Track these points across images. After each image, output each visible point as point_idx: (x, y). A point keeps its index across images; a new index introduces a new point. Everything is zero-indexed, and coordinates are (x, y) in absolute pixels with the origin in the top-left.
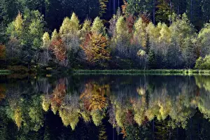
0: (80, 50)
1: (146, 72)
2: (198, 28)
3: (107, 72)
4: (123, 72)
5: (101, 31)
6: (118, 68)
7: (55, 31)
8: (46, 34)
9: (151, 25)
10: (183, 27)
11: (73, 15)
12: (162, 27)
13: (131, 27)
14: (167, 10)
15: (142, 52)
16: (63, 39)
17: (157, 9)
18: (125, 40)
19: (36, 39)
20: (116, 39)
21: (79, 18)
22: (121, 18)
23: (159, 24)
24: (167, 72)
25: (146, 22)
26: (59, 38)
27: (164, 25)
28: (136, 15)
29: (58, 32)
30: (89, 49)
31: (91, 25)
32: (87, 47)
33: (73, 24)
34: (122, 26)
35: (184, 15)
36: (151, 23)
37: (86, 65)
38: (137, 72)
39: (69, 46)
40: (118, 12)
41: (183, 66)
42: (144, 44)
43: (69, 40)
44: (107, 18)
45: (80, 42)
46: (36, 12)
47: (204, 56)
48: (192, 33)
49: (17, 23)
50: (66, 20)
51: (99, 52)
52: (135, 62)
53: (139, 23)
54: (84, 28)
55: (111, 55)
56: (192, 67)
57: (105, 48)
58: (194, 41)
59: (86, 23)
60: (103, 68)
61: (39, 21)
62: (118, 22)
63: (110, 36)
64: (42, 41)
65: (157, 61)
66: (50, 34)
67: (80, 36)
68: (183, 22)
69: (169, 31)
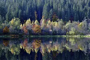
0: (32, 30)
1: (52, 36)
4: (45, 36)
6: (43, 35)
8: (21, 25)
10: (61, 23)
11: (29, 19)
12: (56, 23)
17: (53, 18)
18: (45, 26)
19: (18, 27)
20: (42, 26)
26: (25, 26)
29: (25, 24)
30: (34, 29)
36: (52, 22)
38: (49, 36)
39: (28, 28)
41: (62, 34)
42: (51, 28)
45: (32, 27)
46: (18, 18)
48: (64, 25)
49: (12, 22)
50: (27, 20)
51: (38, 30)
52: (48, 33)
53: (49, 21)
54: (33, 23)
55: (41, 31)
56: (65, 35)
57: (39, 29)
59: (33, 21)
60: (39, 35)
61: (18, 21)
62: (43, 21)
64: (20, 27)
66: (23, 25)
67: (32, 25)
69: (58, 24)
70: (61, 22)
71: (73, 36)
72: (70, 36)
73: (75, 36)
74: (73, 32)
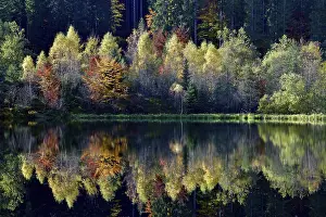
0: (81, 83)
1: (183, 118)
2: (262, 51)
3: (123, 118)
4: (148, 118)
5: (115, 54)
6: (140, 111)
7: (42, 54)
8: (28, 59)
9: (191, 46)
10: (239, 50)
11: (71, 29)
12: (208, 49)
13: (161, 49)
14: (215, 23)
15: (177, 88)
16: (55, 67)
17: (200, 22)
18: (151, 68)
19: (12, 67)
20: (138, 67)
21: (80, 34)
22: (144, 35)
23: (203, 44)
24: (216, 118)
25: (183, 40)
26: (48, 65)
27: (211, 46)
28: (169, 30)
29: (47, 55)
30: (96, 83)
31: (99, 44)
32: (93, 79)
33: (71, 43)
34: (146, 46)
35: (241, 30)
36: (190, 43)
37: (91, 107)
38: (170, 118)
39: (65, 78)
40: (141, 26)
41: (239, 108)
42: (180, 75)
43: (63, 69)
44: (123, 34)
45: (82, 72)
46: (13, 25)
47: (271, 94)
48: (254, 58)
50: (59, 36)
51: (110, 87)
52: (167, 102)
53: (172, 43)
54: (87, 50)
55: (130, 91)
56: (254, 110)
57: (121, 80)
58: (256, 70)
59: (91, 42)
62: (140, 40)
63: (128, 62)
64: (21, 69)
65: (200, 101)
66: (35, 59)
67: (81, 62)
68: (239, 41)
69: (218, 55)
70: (237, 43)
71: (291, 119)
72: (275, 118)
73: (301, 119)
74: (293, 99)
